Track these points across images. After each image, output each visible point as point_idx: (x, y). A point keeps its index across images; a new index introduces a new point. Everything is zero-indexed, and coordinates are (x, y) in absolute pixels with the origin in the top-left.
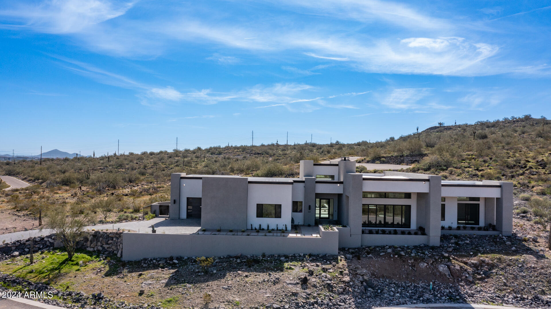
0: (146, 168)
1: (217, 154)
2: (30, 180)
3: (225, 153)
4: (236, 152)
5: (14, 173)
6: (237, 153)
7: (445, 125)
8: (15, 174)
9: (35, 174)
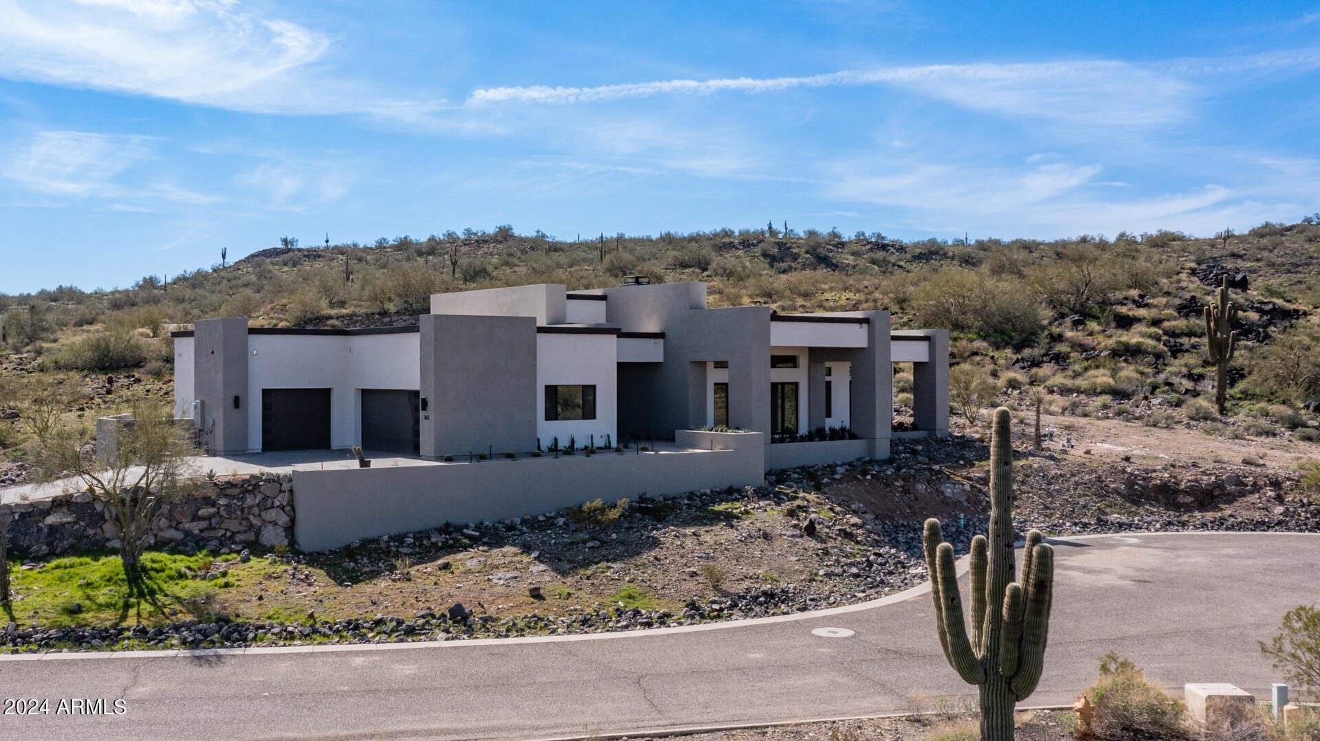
7: (301, 245)
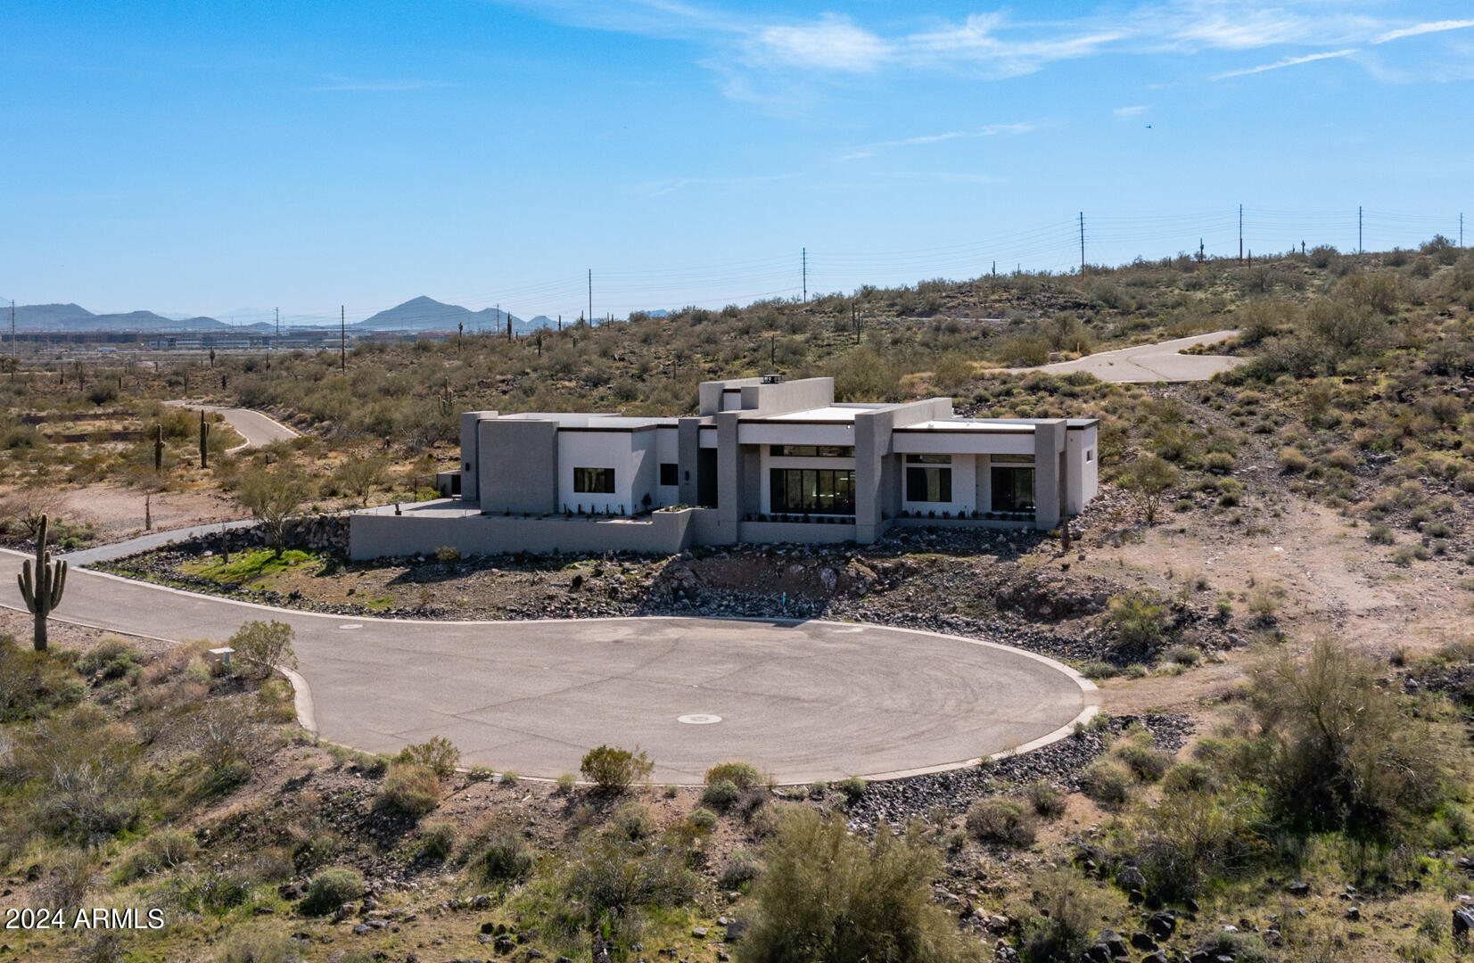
0: (645, 376)
1: (920, 315)
2: (301, 422)
3: (950, 308)
4: (995, 301)
5: (262, 398)
6: (997, 305)
8: (263, 403)
9: (315, 401)
